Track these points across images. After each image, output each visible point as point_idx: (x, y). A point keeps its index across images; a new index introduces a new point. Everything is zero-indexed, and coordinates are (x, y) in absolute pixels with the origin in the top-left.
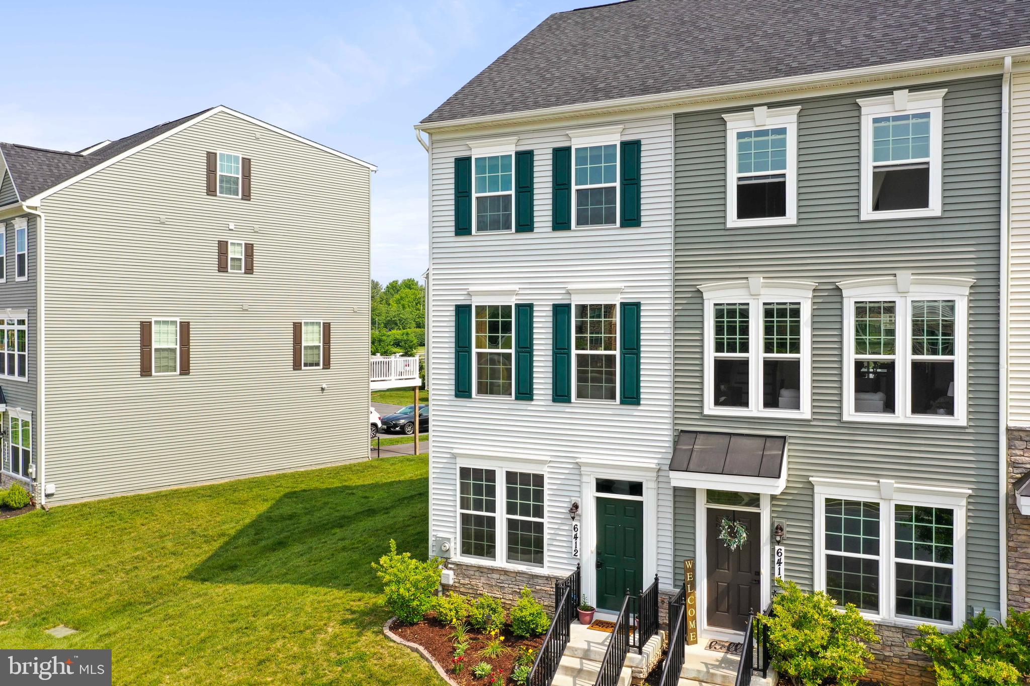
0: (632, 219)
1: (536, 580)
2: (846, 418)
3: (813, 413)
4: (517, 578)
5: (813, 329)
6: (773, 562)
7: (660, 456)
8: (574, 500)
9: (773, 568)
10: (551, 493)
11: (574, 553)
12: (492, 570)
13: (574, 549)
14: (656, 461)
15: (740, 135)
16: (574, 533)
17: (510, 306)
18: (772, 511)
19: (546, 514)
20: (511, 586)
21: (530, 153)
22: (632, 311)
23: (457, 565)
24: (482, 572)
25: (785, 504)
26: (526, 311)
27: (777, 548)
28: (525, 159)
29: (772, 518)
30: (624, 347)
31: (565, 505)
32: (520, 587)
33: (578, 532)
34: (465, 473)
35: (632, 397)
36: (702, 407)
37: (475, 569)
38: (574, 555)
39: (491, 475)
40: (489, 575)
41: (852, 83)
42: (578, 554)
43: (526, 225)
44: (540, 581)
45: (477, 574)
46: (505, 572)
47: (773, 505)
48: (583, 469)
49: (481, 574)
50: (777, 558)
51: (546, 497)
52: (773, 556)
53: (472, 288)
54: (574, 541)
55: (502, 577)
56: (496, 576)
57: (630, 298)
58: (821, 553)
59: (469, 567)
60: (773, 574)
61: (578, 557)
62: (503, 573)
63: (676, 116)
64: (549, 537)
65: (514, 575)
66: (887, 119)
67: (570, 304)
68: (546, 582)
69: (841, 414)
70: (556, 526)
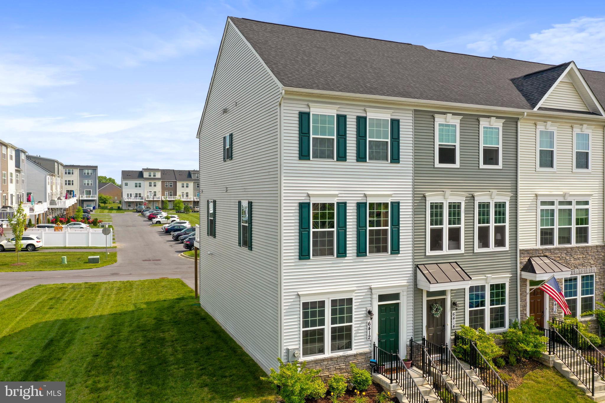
0: (396, 159)
1: (349, 358)
2: (475, 251)
3: (465, 250)
4: (338, 360)
5: (465, 214)
6: (451, 319)
7: (408, 279)
8: (369, 309)
9: (451, 322)
10: (356, 307)
11: (368, 337)
12: (323, 360)
13: (368, 335)
14: (406, 281)
15: (440, 125)
16: (368, 327)
17: (334, 204)
18: (451, 296)
19: (353, 320)
20: (335, 366)
21: (345, 117)
22: (396, 206)
23: (301, 363)
24: (317, 363)
25: (455, 292)
26: (342, 206)
27: (453, 312)
28: (342, 120)
29: (451, 299)
30: (392, 224)
31: (364, 313)
32: (340, 365)
33: (370, 326)
34: (305, 305)
35: (396, 250)
36: (425, 252)
37: (313, 362)
38: (369, 339)
39: (322, 304)
40: (321, 364)
41: (478, 110)
42: (370, 337)
43: (342, 157)
44: (351, 358)
45: (314, 365)
46: (331, 359)
47: (451, 293)
48: (373, 291)
49: (316, 365)
50: (453, 317)
51: (354, 310)
52: (451, 316)
53: (310, 192)
54: (368, 331)
55: (329, 363)
56: (325, 363)
57: (395, 199)
58: (468, 309)
59: (309, 362)
60: (451, 324)
61: (370, 339)
62: (330, 360)
63: (415, 111)
64: (355, 332)
65: (336, 359)
66: (487, 128)
67: (366, 203)
68: (354, 358)
69: (473, 250)
70: (358, 325)
